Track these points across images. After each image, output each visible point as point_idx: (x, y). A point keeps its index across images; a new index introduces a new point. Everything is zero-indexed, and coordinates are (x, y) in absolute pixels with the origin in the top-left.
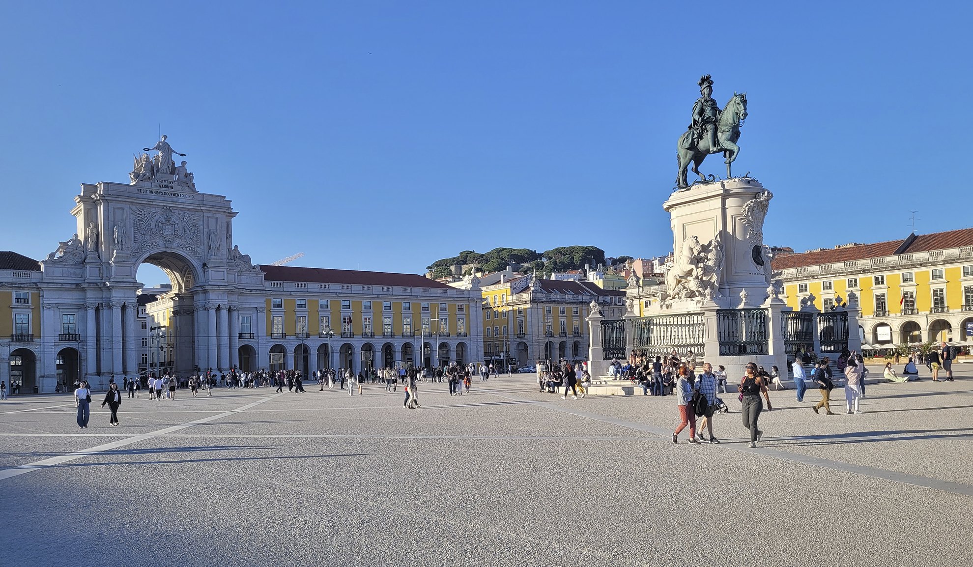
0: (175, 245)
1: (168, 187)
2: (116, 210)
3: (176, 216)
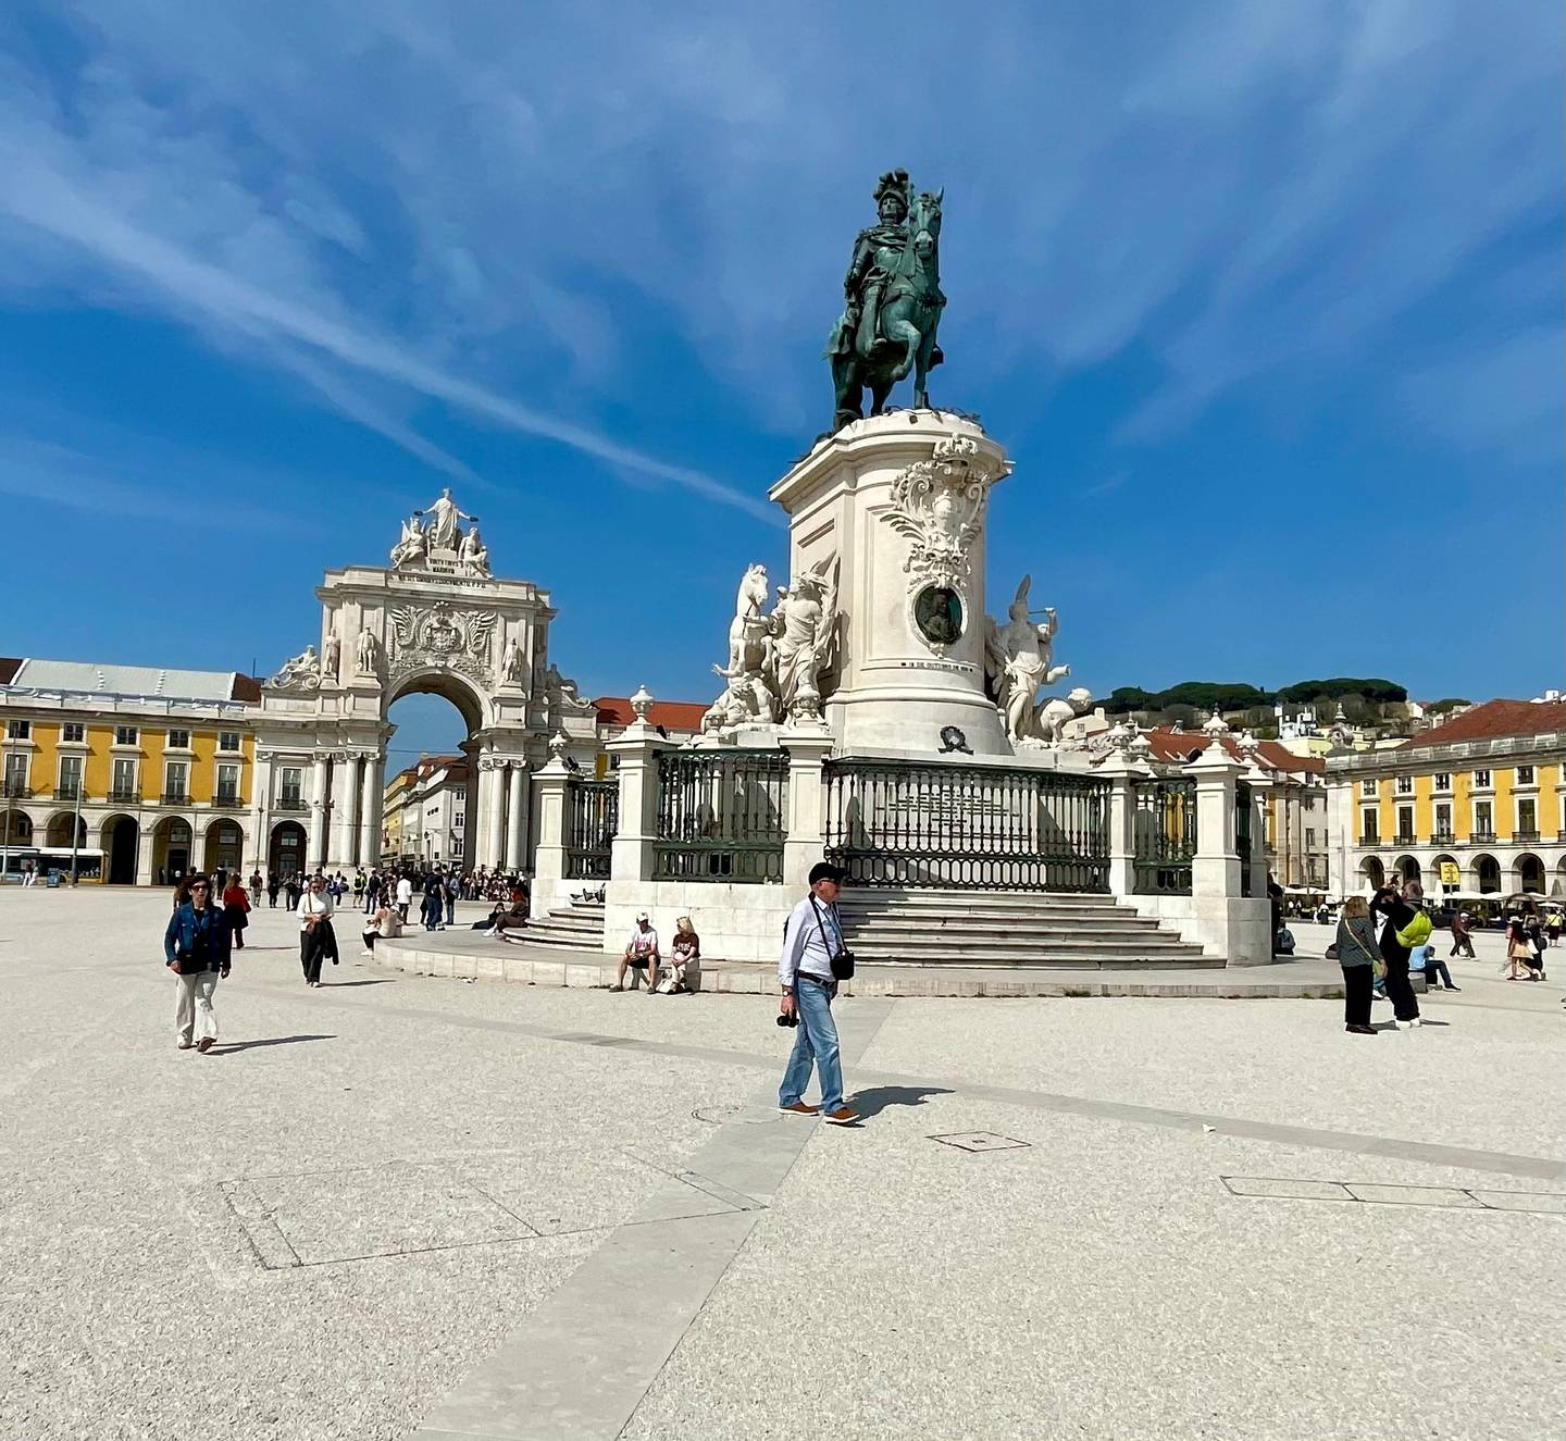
0: (451, 665)
1: (445, 570)
3: (456, 619)
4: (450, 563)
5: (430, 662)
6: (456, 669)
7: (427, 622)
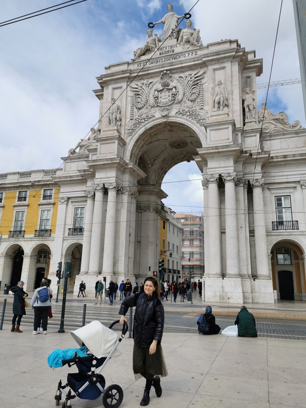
0: (173, 113)
1: (168, 52)
2: (115, 91)
3: (175, 80)
4: (171, 47)
5: (158, 115)
6: (178, 116)
7: (154, 88)
